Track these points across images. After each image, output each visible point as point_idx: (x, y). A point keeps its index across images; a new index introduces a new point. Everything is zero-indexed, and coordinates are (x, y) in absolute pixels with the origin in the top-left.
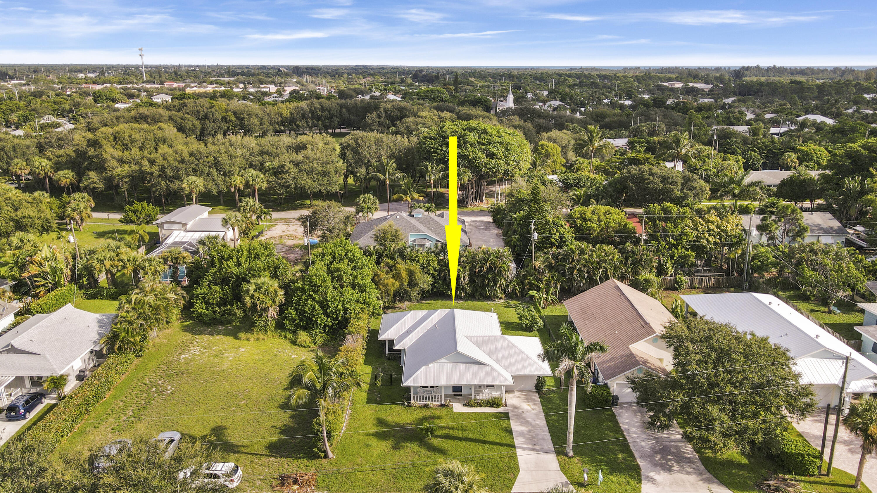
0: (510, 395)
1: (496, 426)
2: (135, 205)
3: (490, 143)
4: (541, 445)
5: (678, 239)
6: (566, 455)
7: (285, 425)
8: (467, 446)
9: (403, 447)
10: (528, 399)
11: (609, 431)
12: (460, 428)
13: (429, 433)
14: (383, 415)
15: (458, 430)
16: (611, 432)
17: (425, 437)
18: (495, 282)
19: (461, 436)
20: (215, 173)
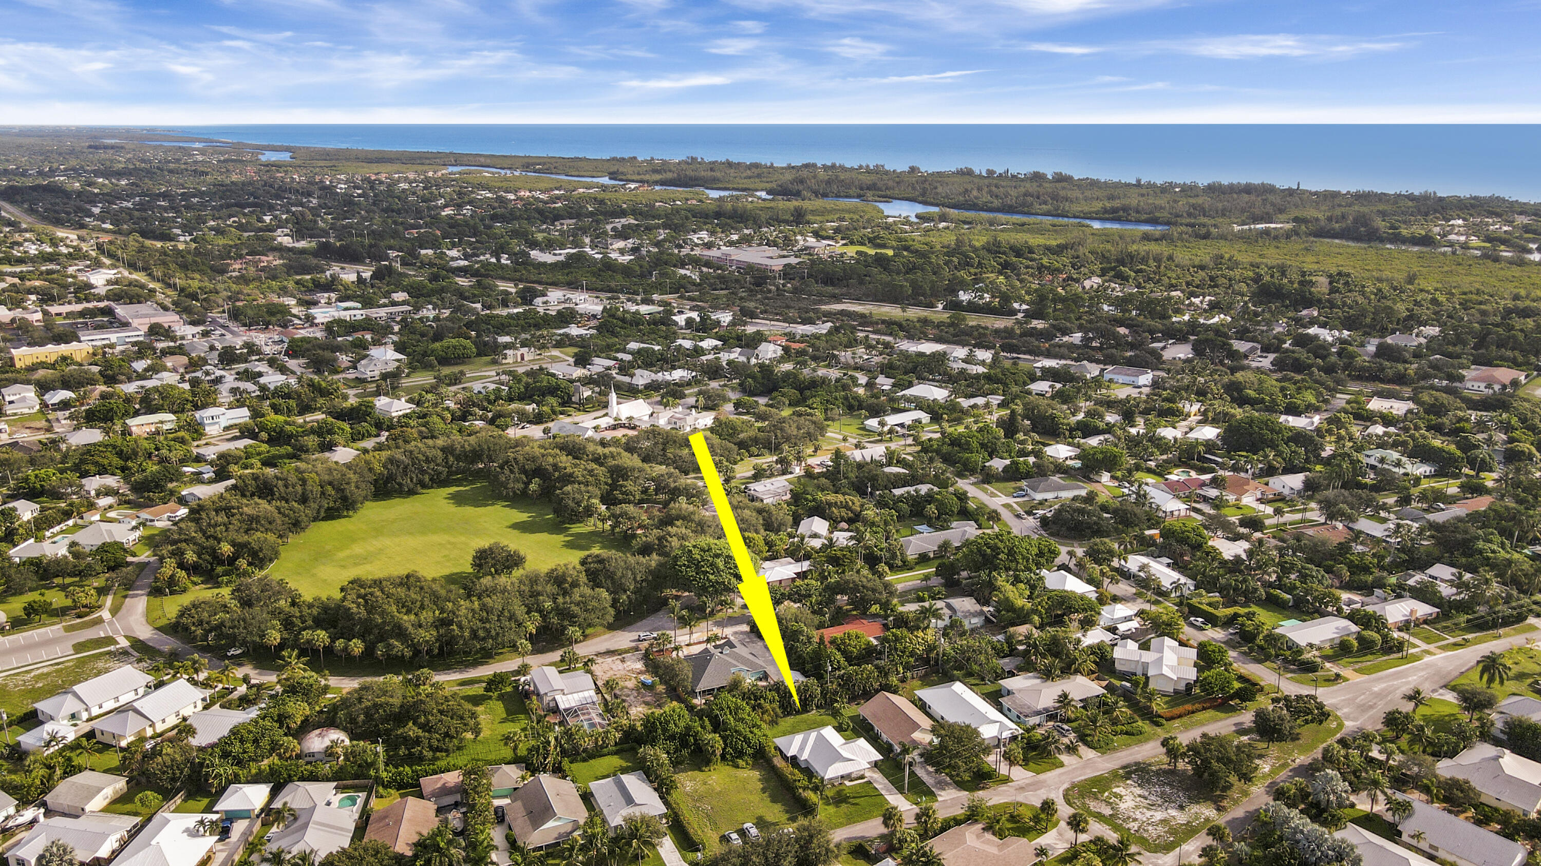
5: (903, 652)
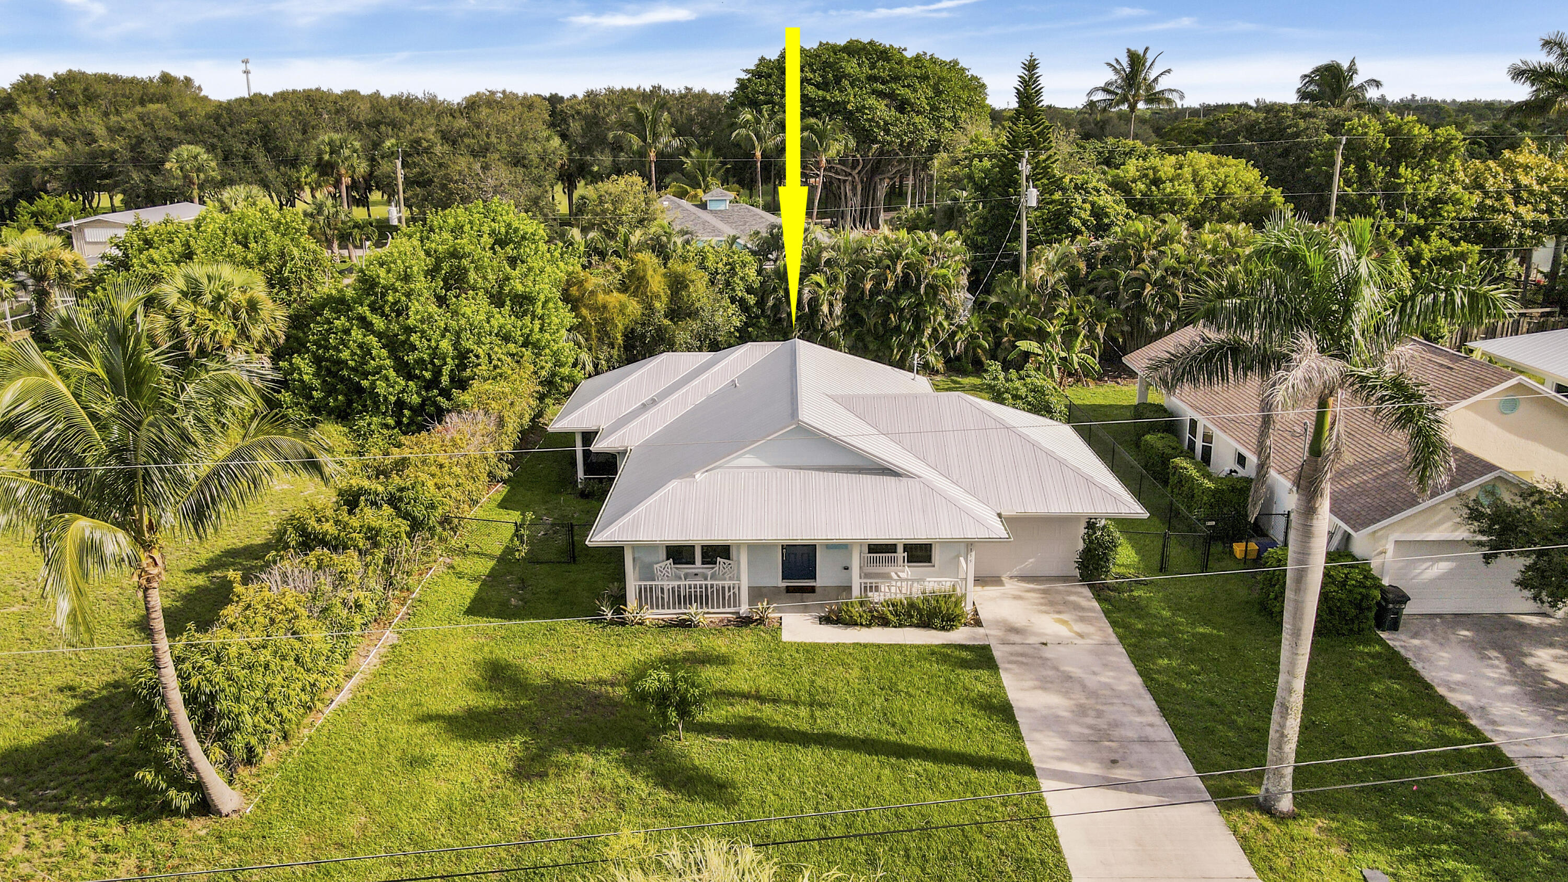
0: (991, 591)
1: (947, 690)
2: (38, 202)
3: (896, 79)
4: (1141, 764)
5: (1430, 212)
6: (1266, 807)
7: (116, 685)
8: (827, 766)
9: (562, 769)
10: (1054, 604)
11: (1406, 711)
12: (805, 697)
13: (673, 715)
14: (507, 653)
15: (796, 704)
16: (1416, 717)
17: (657, 731)
18: (919, 321)
19: (805, 727)
20: (261, 159)
